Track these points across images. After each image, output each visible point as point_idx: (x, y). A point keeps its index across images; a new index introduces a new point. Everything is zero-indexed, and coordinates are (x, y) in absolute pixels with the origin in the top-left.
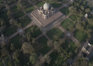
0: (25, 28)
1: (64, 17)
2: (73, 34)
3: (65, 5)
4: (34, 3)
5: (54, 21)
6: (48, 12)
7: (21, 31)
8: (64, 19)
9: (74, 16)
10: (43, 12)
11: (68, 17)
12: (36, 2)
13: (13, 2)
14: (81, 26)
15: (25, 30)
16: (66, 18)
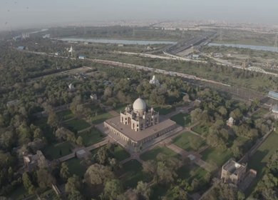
0: (90, 148)
1: (180, 128)
2: (201, 156)
3: (182, 111)
4: (110, 107)
5: (158, 136)
6: (144, 117)
7: (81, 152)
8: (180, 133)
9: (202, 127)
10: (131, 117)
11: (188, 129)
12: (114, 105)
13: (61, 102)
14: (219, 139)
15: (91, 151)
16: (185, 130)
